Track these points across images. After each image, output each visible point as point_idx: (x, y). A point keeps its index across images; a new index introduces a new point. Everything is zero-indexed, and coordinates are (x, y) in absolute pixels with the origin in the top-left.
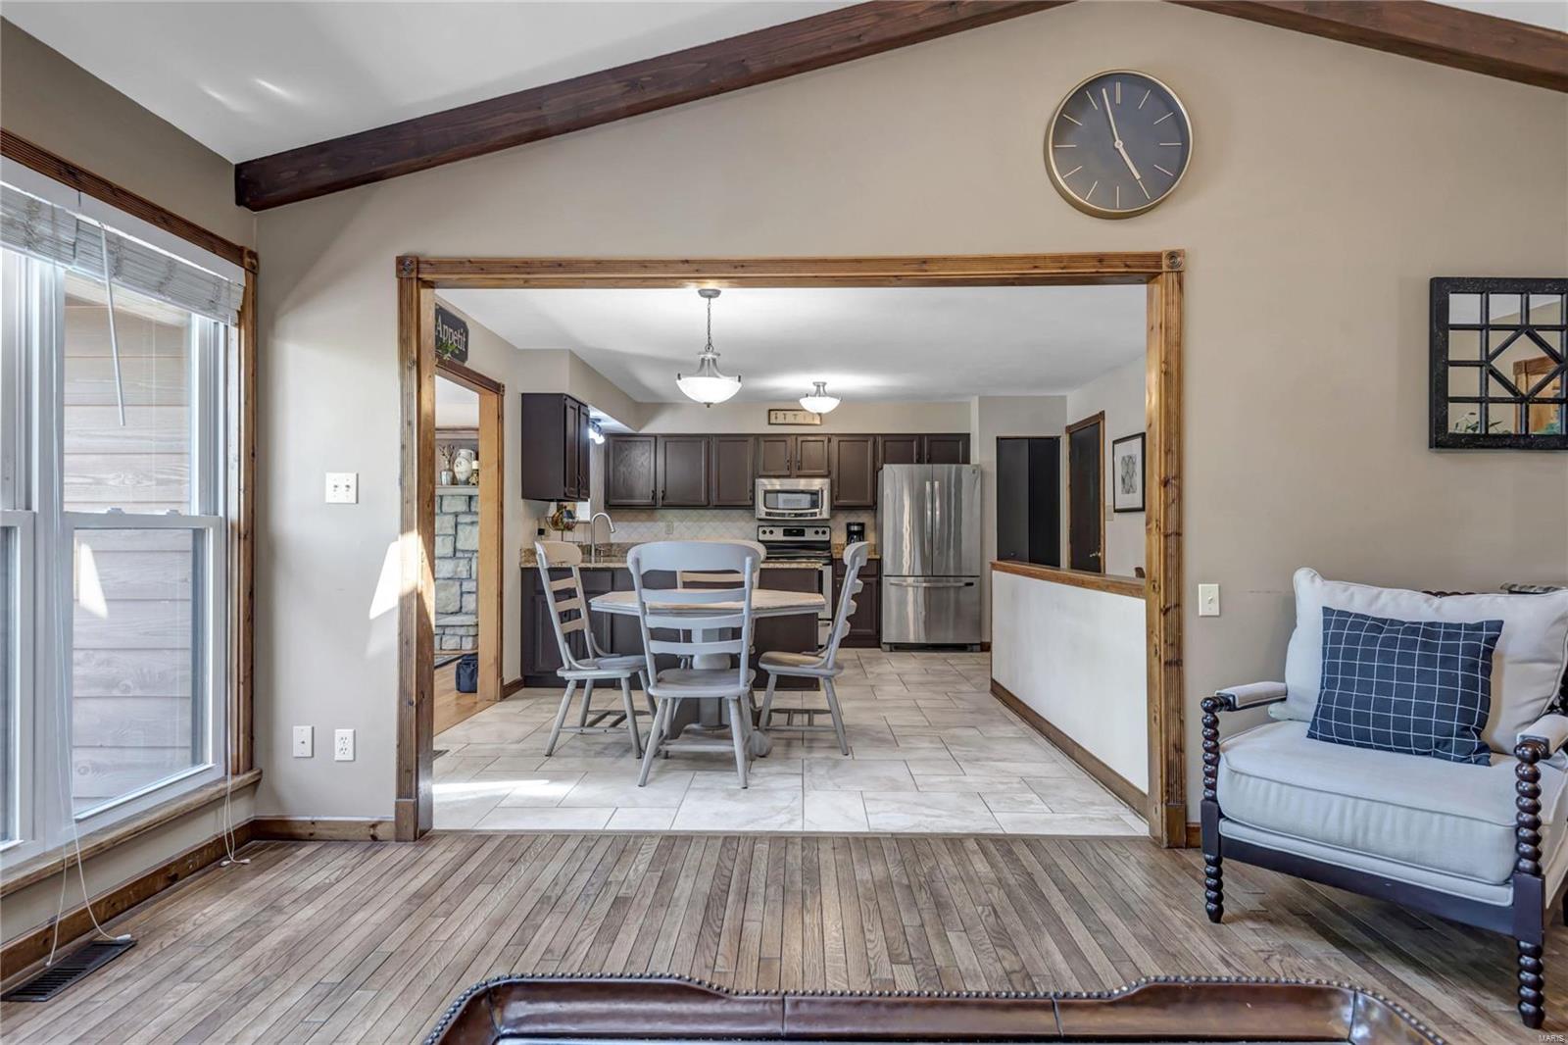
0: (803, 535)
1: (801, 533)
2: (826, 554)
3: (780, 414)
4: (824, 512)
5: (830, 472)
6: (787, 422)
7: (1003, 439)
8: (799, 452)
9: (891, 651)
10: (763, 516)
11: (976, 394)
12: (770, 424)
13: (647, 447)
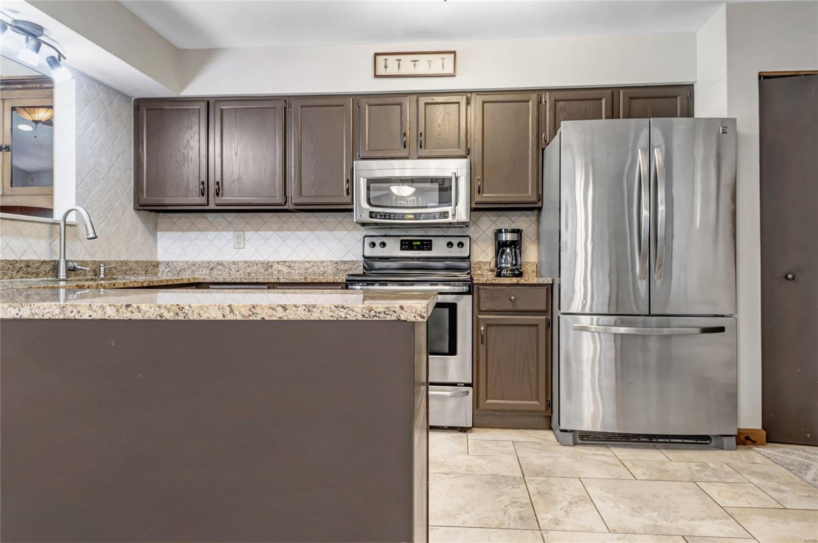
0: (430, 249)
1: (426, 245)
2: (463, 276)
3: (392, 60)
4: (460, 211)
5: (468, 152)
6: (402, 72)
7: (765, 77)
8: (422, 121)
9: (575, 444)
10: (367, 219)
11: (724, 2)
12: (376, 76)
13: (195, 119)
